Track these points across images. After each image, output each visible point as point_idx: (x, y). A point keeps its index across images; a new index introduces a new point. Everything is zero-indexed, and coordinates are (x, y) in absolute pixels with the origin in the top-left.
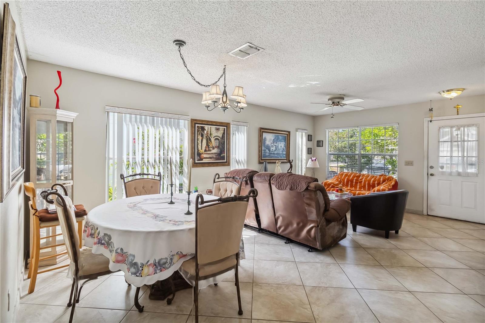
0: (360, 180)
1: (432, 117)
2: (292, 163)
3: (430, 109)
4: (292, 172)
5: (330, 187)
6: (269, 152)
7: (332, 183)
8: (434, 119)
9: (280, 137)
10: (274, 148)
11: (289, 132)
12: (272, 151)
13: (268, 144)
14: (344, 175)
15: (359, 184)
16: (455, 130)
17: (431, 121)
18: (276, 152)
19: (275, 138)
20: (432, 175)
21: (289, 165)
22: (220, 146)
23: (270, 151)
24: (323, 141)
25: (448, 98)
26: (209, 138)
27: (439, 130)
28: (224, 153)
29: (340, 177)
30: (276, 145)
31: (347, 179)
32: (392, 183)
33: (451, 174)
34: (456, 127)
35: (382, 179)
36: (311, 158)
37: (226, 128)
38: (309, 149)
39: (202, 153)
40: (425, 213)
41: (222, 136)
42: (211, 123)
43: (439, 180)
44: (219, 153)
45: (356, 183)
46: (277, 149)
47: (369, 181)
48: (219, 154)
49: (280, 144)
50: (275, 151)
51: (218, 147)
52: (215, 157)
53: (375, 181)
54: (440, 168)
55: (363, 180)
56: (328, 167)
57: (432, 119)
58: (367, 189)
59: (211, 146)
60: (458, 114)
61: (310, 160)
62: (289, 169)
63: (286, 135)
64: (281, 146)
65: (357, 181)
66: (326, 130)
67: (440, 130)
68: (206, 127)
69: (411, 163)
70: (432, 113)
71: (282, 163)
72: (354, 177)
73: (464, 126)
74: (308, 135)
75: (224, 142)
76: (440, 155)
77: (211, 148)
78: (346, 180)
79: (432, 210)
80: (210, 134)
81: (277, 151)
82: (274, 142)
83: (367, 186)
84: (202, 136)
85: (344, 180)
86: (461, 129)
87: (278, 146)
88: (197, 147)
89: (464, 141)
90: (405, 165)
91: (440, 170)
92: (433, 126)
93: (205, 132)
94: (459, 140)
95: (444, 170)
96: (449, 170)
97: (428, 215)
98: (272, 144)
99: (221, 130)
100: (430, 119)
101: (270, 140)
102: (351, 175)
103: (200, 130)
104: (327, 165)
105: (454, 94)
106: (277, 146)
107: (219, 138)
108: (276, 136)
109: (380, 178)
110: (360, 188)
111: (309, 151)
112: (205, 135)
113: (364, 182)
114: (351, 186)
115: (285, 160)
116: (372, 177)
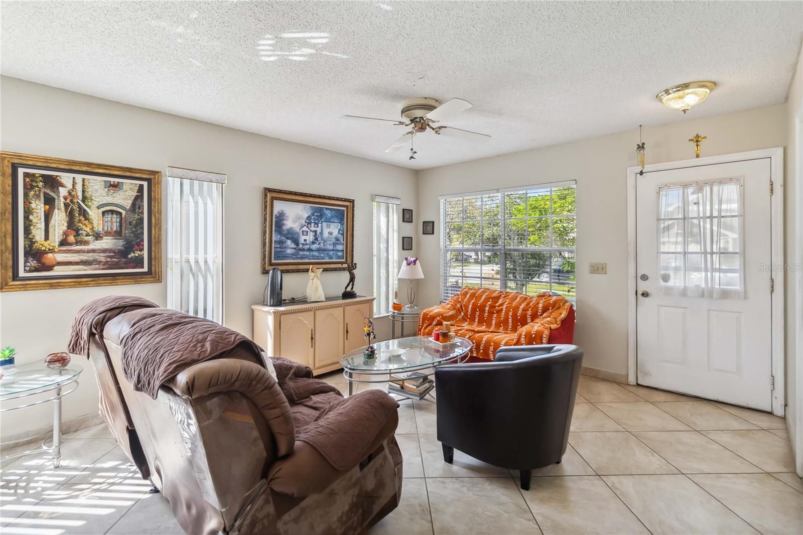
0: (499, 306)
1: (643, 164)
2: (354, 271)
3: (638, 145)
4: (353, 290)
5: (434, 323)
6: (295, 246)
7: (439, 314)
8: (647, 167)
9: (328, 213)
10: (310, 237)
11: (352, 202)
12: (303, 244)
13: (291, 228)
14: (468, 296)
15: (495, 315)
16: (692, 193)
17: (641, 173)
18: (314, 247)
19: (313, 214)
20: (645, 295)
21: (346, 276)
22: (126, 232)
23: (297, 244)
24: (433, 222)
25: (679, 111)
26: (80, 207)
27: (658, 193)
28: (142, 250)
29: (460, 300)
30: (315, 229)
31: (474, 304)
32: (561, 314)
33: (684, 293)
34: (694, 185)
35: (540, 305)
36: (406, 259)
37: (145, 184)
38: (405, 239)
39: (52, 251)
40: (632, 380)
41: (134, 204)
42: (84, 169)
43: (660, 306)
44: (119, 250)
45: (491, 313)
46: (319, 239)
47: (516, 309)
48: (120, 252)
49: (327, 228)
50: (313, 243)
51: (118, 234)
52: (103, 259)
53: (528, 310)
54: (661, 281)
55: (504, 306)
56: (445, 276)
57: (643, 168)
58: (510, 327)
59: (88, 229)
60: (697, 155)
61: (405, 262)
62: (348, 285)
63: (345, 209)
64: (331, 233)
65: (492, 310)
66: (439, 198)
67: (661, 193)
68: (66, 179)
69: (602, 268)
70: (644, 154)
71: (325, 270)
72: (487, 300)
73: (711, 183)
74: (404, 210)
75: (142, 220)
76: (662, 250)
77: (87, 235)
78: (470, 307)
79: (646, 374)
80: (84, 199)
81: (319, 244)
82: (310, 223)
83: (510, 321)
84: (49, 202)
85: (467, 307)
86: (705, 188)
87: (321, 233)
88: (27, 231)
89: (712, 217)
90: (590, 273)
91: (662, 283)
92: (648, 184)
93: (63, 192)
94: (700, 216)
95: (671, 283)
96: (680, 284)
97: (638, 385)
98: (305, 229)
99: (125, 187)
100: (639, 169)
101: (299, 218)
102: (482, 296)
103: (37, 186)
104: (442, 273)
105: (691, 99)
106: (318, 233)
107: (121, 210)
108: (315, 210)
109: (538, 303)
110: (498, 325)
111: (407, 244)
112: (62, 200)
113: (506, 311)
114: (481, 322)
115: (342, 263)
116: (522, 299)
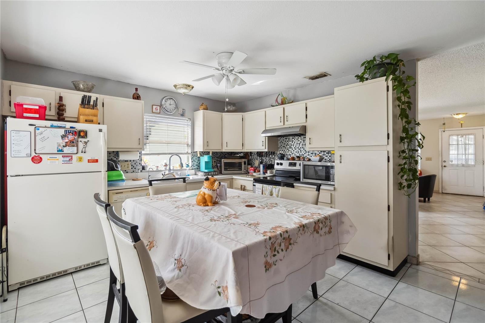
1: (445, 128)
3: (443, 123)
8: (446, 130)
16: (460, 137)
17: (444, 131)
20: (445, 166)
25: (457, 118)
27: (449, 137)
33: (457, 165)
34: (460, 135)
40: (440, 191)
43: (450, 170)
60: (462, 127)
69: (430, 159)
70: (445, 126)
73: (466, 135)
76: (450, 154)
79: (445, 190)
86: (464, 136)
89: (466, 144)
90: (426, 160)
91: (450, 163)
92: (446, 134)
94: (463, 143)
95: (453, 163)
96: (456, 163)
97: (442, 193)
100: (443, 130)
105: (460, 116)
